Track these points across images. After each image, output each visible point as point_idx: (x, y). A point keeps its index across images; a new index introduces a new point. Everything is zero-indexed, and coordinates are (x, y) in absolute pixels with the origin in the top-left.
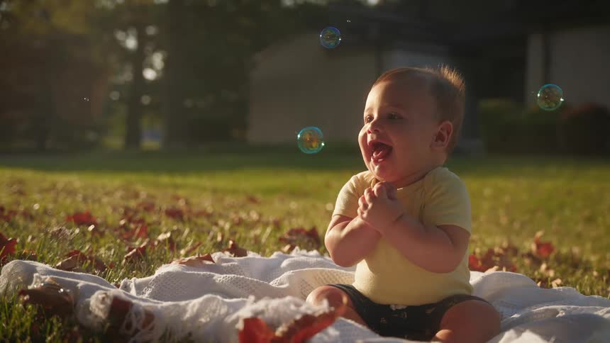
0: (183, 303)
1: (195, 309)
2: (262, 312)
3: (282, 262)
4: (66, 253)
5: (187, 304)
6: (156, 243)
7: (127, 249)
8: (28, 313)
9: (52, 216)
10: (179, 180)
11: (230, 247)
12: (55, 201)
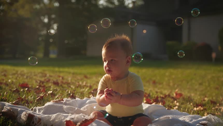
0: (50, 115)
1: (54, 117)
2: (73, 119)
3: (86, 101)
4: (17, 98)
5: (52, 116)
6: (47, 95)
7: (37, 97)
8: (2, 119)
9: (14, 84)
10: (61, 69)
11: (71, 96)
12: (16, 79)
